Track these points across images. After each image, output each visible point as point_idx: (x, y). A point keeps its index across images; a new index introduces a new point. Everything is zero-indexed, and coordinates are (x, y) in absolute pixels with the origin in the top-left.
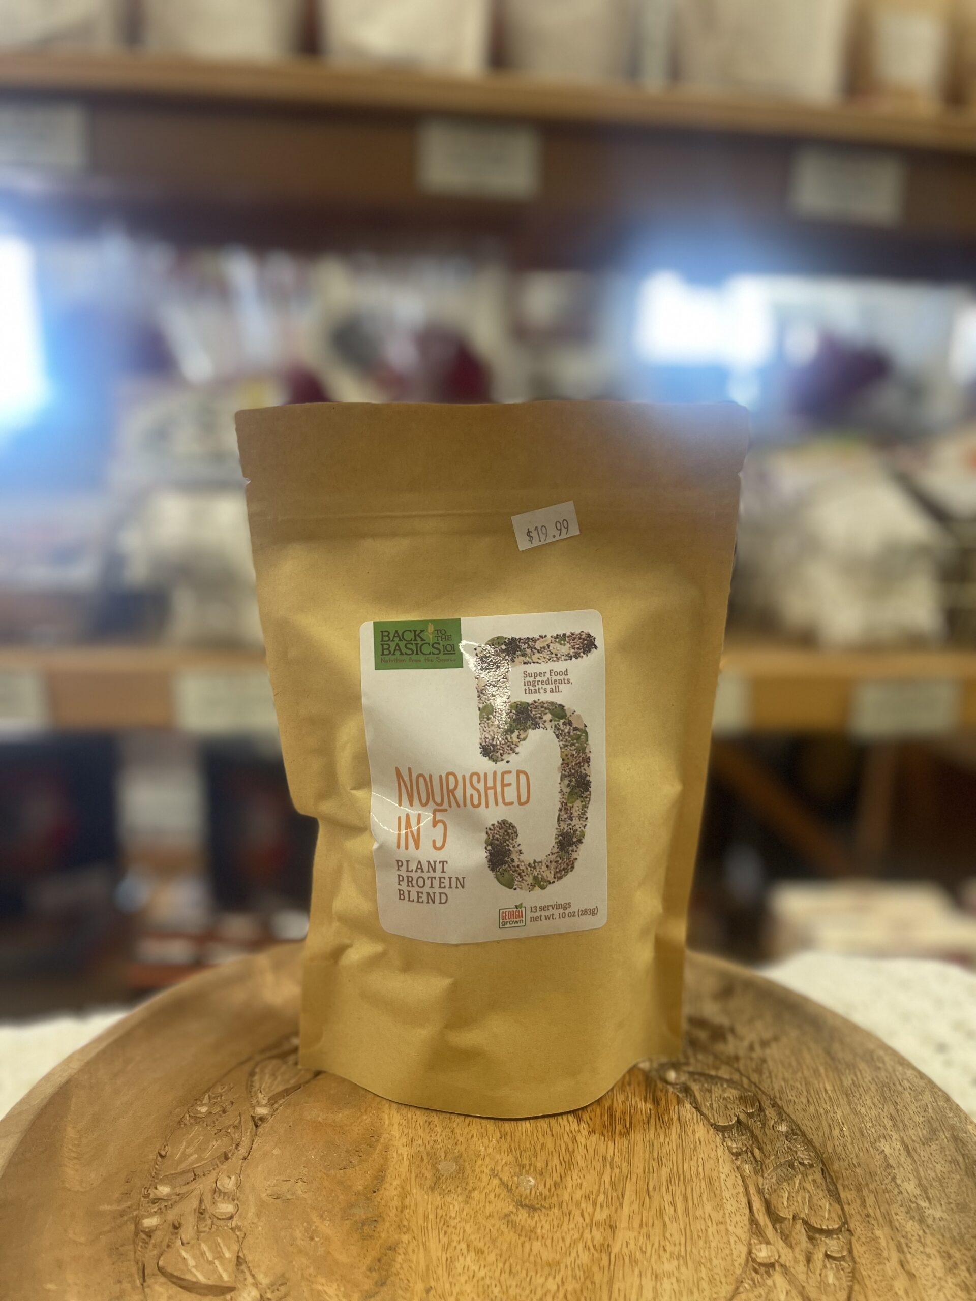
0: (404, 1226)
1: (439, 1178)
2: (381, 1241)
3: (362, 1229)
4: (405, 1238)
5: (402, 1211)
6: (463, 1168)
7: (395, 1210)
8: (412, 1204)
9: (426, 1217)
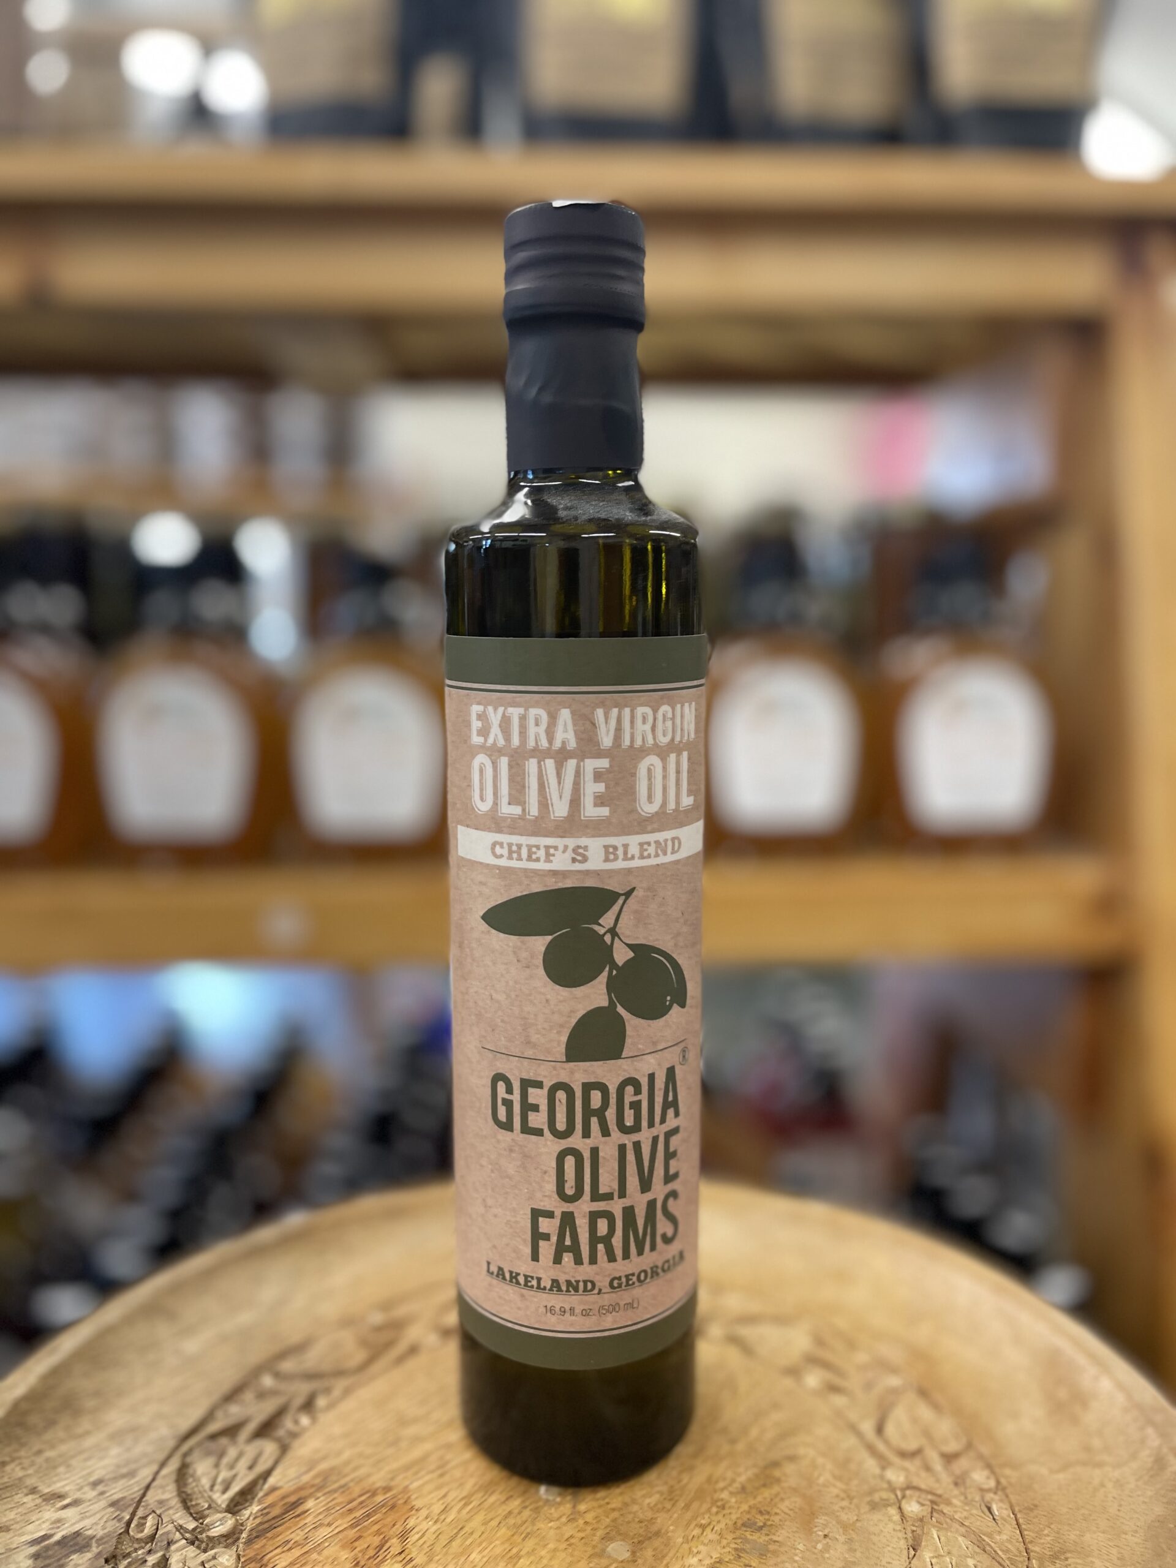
0: (718, 1507)
1: (639, 1542)
2: (752, 1502)
3: (765, 1524)
4: (725, 1495)
5: (709, 1524)
6: (603, 1539)
7: (715, 1529)
8: (692, 1526)
9: (687, 1507)
